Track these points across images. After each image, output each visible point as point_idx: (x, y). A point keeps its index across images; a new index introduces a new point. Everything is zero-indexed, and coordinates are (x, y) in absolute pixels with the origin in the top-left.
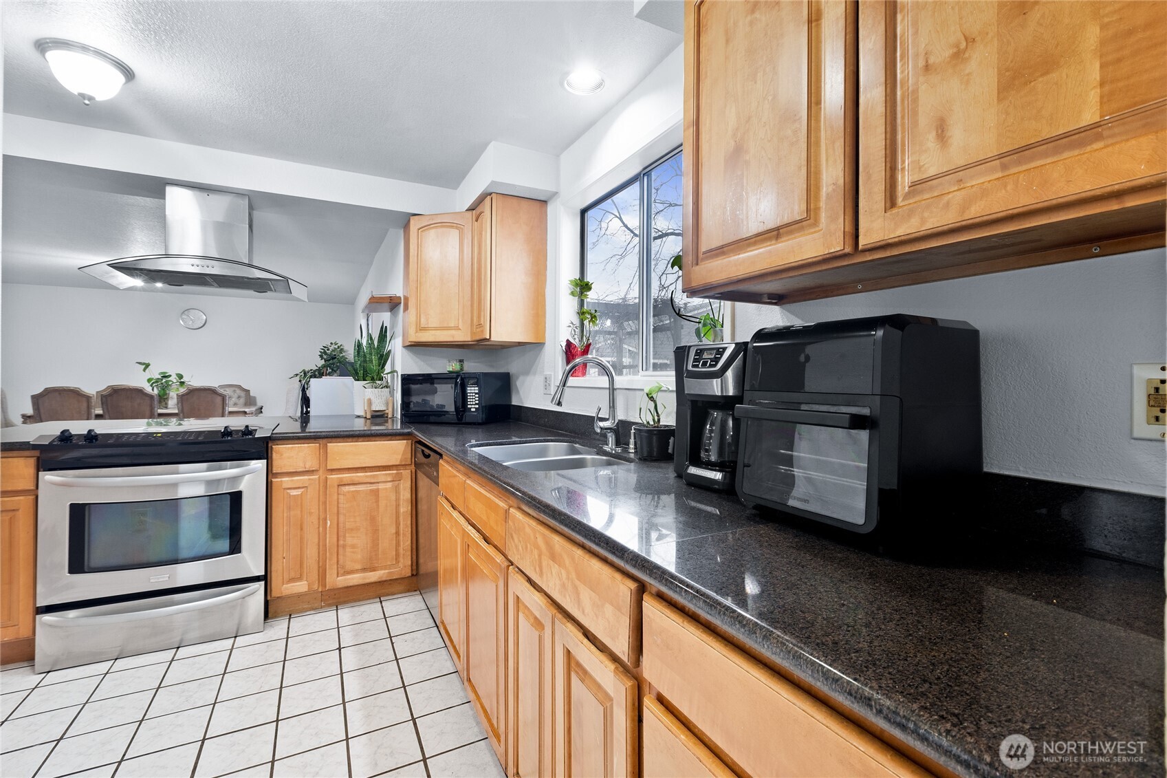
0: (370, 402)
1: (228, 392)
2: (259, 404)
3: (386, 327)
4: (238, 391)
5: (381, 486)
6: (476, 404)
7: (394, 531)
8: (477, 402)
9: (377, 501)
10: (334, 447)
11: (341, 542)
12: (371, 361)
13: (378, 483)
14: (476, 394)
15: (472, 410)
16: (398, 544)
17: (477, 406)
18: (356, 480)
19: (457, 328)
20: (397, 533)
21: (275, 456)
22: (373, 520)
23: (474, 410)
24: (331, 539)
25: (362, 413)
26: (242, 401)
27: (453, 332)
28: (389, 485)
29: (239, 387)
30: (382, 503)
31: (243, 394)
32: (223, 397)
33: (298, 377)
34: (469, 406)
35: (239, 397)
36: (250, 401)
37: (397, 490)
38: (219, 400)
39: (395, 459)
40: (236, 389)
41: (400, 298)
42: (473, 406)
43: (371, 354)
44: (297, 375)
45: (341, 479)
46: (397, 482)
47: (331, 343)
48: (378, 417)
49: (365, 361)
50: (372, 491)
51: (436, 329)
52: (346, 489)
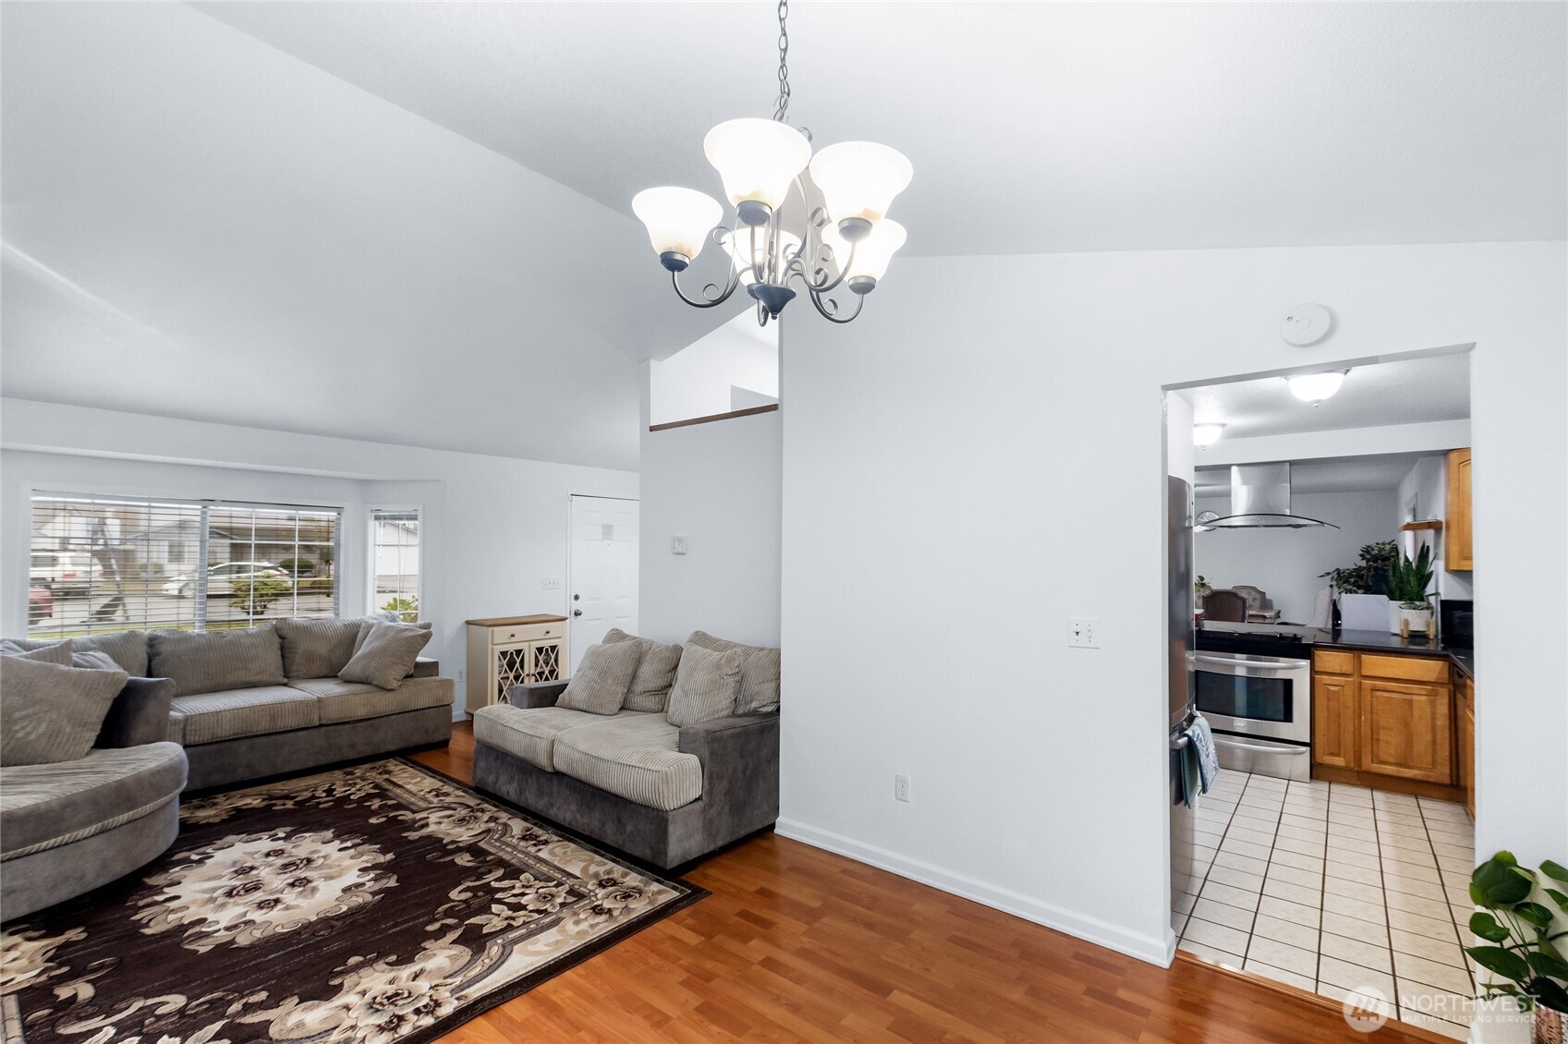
0: (1406, 623)
1: (1243, 594)
2: (1276, 607)
3: (1428, 547)
4: (1253, 593)
5: (1415, 697)
7: (1429, 738)
9: (1411, 710)
10: (1366, 658)
11: (1375, 736)
12: (1409, 582)
13: (1411, 694)
16: (1434, 751)
18: (1389, 688)
20: (1434, 742)
22: (1407, 725)
24: (1365, 730)
25: (1398, 632)
26: (1257, 603)
28: (1424, 698)
29: (1254, 589)
30: (1416, 713)
31: (1258, 596)
32: (1244, 601)
33: (1330, 576)
35: (1254, 599)
36: (1266, 604)
37: (1433, 704)
38: (1240, 602)
39: (1432, 677)
40: (1252, 591)
41: (1441, 523)
43: (1408, 575)
44: (1328, 574)
45: (1374, 685)
46: (1433, 697)
47: (1377, 543)
48: (1417, 637)
49: (1402, 582)
50: (1405, 700)
52: (1379, 693)
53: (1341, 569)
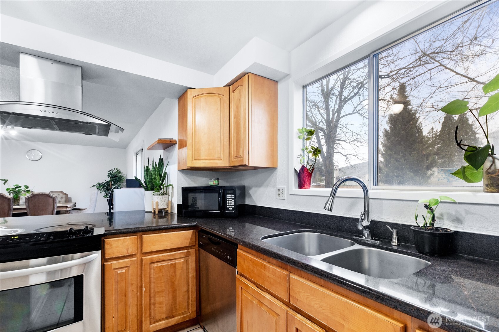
0: (157, 204)
1: (55, 195)
2: (74, 201)
3: (162, 159)
4: (61, 195)
5: (177, 261)
6: (232, 205)
7: (185, 289)
8: (233, 204)
9: (175, 272)
10: (146, 237)
11: (152, 301)
12: (155, 178)
13: (175, 259)
14: (232, 199)
15: (230, 209)
16: (188, 298)
17: (233, 207)
18: (162, 258)
19: (219, 159)
20: (188, 291)
21: (107, 246)
22: (173, 283)
23: (231, 209)
24: (145, 301)
26: (64, 200)
27: (217, 161)
28: (182, 260)
29: (62, 192)
30: (178, 272)
31: (64, 196)
32: (54, 199)
33: (96, 186)
34: (228, 207)
35: (62, 198)
36: (68, 200)
37: (187, 262)
38: (51, 200)
39: (186, 244)
40: (60, 193)
41: (175, 141)
42: (231, 207)
43: (155, 174)
44: (95, 185)
45: (152, 259)
46: (187, 258)
47: (114, 169)
48: (162, 213)
49: (151, 179)
50: (172, 265)
51: (205, 159)
52: (156, 265)
53: (100, 183)
